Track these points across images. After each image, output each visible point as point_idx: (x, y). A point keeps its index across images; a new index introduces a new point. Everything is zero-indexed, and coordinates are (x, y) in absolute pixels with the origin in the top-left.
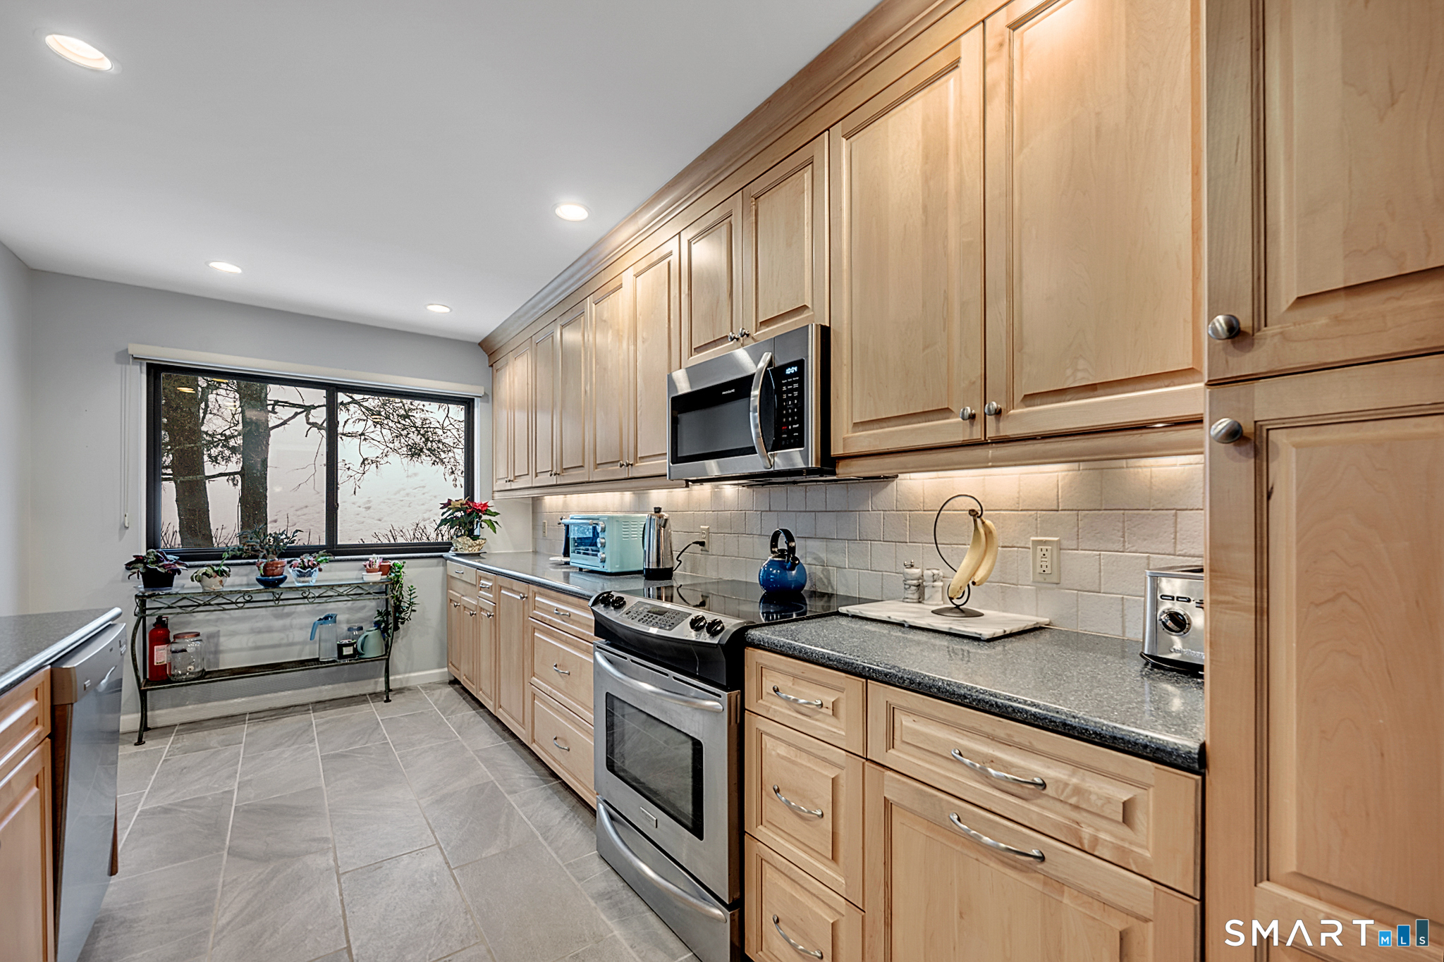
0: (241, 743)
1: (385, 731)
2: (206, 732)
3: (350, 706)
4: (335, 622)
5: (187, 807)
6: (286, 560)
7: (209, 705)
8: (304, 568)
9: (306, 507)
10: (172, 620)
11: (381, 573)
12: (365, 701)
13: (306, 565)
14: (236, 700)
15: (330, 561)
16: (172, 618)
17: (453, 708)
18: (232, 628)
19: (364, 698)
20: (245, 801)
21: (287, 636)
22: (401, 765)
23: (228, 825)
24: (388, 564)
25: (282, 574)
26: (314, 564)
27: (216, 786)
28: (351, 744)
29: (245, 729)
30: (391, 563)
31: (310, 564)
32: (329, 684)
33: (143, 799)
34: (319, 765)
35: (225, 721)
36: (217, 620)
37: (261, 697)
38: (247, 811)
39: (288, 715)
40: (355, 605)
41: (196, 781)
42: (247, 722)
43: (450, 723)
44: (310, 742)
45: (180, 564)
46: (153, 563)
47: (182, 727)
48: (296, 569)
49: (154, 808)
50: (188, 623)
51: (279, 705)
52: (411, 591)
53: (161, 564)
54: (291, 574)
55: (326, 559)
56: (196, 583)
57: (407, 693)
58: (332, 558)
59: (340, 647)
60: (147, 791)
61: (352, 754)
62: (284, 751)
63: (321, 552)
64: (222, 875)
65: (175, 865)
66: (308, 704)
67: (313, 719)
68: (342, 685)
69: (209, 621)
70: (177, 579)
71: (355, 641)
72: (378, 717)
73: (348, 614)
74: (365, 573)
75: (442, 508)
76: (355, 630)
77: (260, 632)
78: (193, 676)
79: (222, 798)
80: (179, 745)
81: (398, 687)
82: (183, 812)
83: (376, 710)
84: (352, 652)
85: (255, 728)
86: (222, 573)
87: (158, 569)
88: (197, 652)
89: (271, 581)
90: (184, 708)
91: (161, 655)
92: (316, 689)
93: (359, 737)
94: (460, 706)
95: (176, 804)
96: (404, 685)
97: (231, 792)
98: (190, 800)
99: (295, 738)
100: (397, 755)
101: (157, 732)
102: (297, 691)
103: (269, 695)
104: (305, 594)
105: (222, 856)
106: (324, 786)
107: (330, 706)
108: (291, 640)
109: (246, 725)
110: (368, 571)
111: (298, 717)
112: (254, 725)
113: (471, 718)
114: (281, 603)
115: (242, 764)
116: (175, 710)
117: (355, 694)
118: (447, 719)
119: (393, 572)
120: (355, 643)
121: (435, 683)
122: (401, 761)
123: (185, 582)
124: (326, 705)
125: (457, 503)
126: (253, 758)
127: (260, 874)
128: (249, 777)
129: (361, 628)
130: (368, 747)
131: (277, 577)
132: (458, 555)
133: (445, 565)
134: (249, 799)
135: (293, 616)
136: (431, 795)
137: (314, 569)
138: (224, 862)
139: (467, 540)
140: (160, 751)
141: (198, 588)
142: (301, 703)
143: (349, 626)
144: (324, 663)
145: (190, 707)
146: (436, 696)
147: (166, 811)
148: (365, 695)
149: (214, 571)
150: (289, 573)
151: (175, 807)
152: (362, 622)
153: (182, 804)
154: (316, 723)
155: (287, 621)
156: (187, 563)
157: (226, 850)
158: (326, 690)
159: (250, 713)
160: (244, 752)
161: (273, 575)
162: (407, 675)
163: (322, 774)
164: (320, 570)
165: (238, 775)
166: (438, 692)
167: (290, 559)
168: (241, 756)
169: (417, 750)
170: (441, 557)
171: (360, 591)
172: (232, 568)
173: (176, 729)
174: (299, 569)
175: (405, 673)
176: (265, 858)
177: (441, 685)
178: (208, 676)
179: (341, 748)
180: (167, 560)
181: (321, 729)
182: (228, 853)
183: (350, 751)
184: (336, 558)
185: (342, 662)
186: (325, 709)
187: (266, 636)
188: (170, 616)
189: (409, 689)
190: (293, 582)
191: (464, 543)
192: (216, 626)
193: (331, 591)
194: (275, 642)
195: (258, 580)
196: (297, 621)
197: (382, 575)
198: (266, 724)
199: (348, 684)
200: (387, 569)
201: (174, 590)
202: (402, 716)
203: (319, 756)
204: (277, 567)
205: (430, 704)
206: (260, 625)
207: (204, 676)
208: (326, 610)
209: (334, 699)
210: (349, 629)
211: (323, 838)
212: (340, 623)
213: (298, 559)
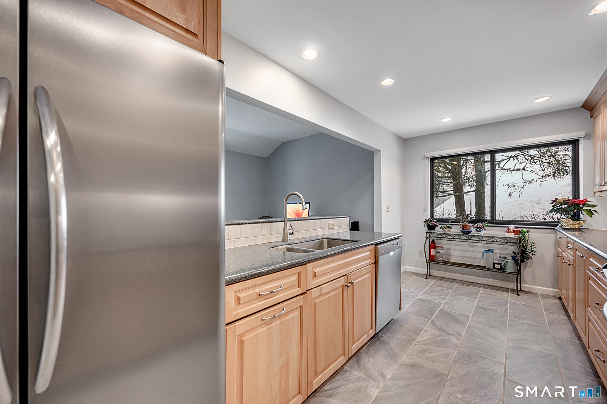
0: (452, 289)
1: (508, 307)
2: (444, 282)
3: (498, 291)
4: (493, 253)
5: (429, 302)
6: (471, 224)
7: (447, 273)
8: (478, 228)
9: (508, 203)
10: (436, 241)
11: (514, 234)
12: (507, 291)
13: (479, 227)
14: (456, 274)
15: (490, 226)
16: (437, 241)
17: (554, 311)
18: (455, 247)
19: (507, 290)
20: (444, 308)
21: (474, 255)
22: (508, 324)
23: (435, 313)
24: (519, 230)
25: (470, 230)
26: (482, 227)
27: (439, 300)
28: (490, 306)
29: (456, 285)
30: (520, 230)
31: (480, 227)
32: (492, 279)
33: (420, 295)
34: (473, 308)
35: (451, 280)
36: (450, 244)
37: (465, 276)
38: (442, 312)
39: (472, 285)
40: (503, 247)
41: (434, 296)
42: (458, 283)
43: (546, 317)
44: (475, 299)
45: (437, 223)
46: (430, 222)
47: (439, 278)
48: (474, 228)
49: (421, 299)
50: (441, 243)
51: (471, 281)
52: (532, 244)
53: (431, 223)
54: (473, 229)
55: (487, 225)
56: (442, 230)
57: (530, 295)
58: (490, 225)
59: (494, 264)
60: (422, 293)
61: (488, 310)
62: (464, 298)
63: (486, 222)
64: (426, 327)
65: (418, 317)
66: (482, 284)
67: (481, 290)
68: (498, 281)
69: (447, 244)
70: (437, 228)
71: (501, 262)
72: (509, 300)
73: (500, 250)
74: (506, 233)
75: (551, 203)
76: (502, 258)
77: (464, 251)
78: (442, 262)
79: (438, 304)
80: (436, 283)
81: (527, 290)
82: (427, 303)
83: (510, 297)
84: (499, 267)
85: (459, 286)
86: (449, 227)
87: (431, 224)
88: (443, 253)
89: (466, 232)
90: (440, 272)
91: (433, 252)
92: (486, 279)
93: (496, 305)
94: (559, 312)
95: (426, 300)
96: (530, 291)
97: (441, 304)
98: (431, 301)
99: (471, 294)
100: (508, 319)
101: (432, 277)
102: (478, 278)
103: (467, 276)
104: (481, 239)
105: (429, 321)
106: (471, 317)
107: (490, 288)
108: (475, 257)
109: (457, 284)
110: (507, 232)
111: (476, 288)
112: (459, 285)
113: (562, 320)
114: (470, 241)
115: (449, 297)
116: (438, 271)
117: (504, 287)
118: (546, 315)
119: (521, 234)
120: (501, 263)
121: (550, 295)
122: (509, 322)
123: (438, 229)
124: (489, 287)
125: (562, 200)
126: (453, 296)
127: (436, 333)
128: (449, 302)
129: (505, 258)
130: (497, 310)
131: (468, 231)
132: (563, 229)
133: (556, 233)
134: (445, 308)
135: (476, 247)
136: (515, 343)
137: (482, 229)
138: (429, 324)
139: (569, 221)
140: (430, 283)
141: (442, 232)
142: (479, 283)
143: (500, 255)
144: (488, 269)
145: (442, 272)
146: (546, 302)
147: (423, 301)
148: (508, 289)
149: (447, 226)
150: (472, 230)
151: (425, 301)
152: (507, 255)
153: (427, 301)
154: (481, 292)
155: (474, 249)
156: (439, 223)
157: (431, 320)
158: (490, 281)
159: (460, 281)
160: (452, 293)
161: (466, 230)
162: (532, 286)
163: (473, 312)
164: (485, 229)
165: (446, 299)
166: (549, 300)
167: (473, 224)
168: (450, 294)
169: (520, 321)
170: (554, 229)
171: (506, 241)
172: (453, 226)
173: (437, 278)
174: (476, 228)
175: (531, 285)
176: (440, 329)
177: (553, 297)
178: (446, 263)
179: (485, 305)
180: (434, 221)
181: (482, 295)
182: (431, 322)
183: (488, 308)
184: (492, 225)
185: (495, 270)
186: (487, 288)
187: (466, 253)
188: (436, 240)
189: (532, 293)
190: (474, 234)
191: (567, 222)
192: (450, 246)
193: (491, 239)
194: (469, 256)
195: (461, 231)
196: (478, 249)
197: (515, 235)
198: (463, 286)
199: (500, 281)
200: (518, 232)
201: (436, 232)
202: (521, 304)
203: (475, 305)
204: (467, 227)
205: (540, 304)
206: (464, 248)
207: (445, 262)
208: (490, 247)
209: (493, 286)
210: (500, 257)
211: (460, 334)
212: (496, 253)
213: (476, 224)
